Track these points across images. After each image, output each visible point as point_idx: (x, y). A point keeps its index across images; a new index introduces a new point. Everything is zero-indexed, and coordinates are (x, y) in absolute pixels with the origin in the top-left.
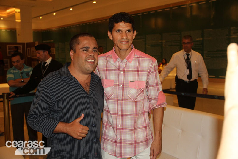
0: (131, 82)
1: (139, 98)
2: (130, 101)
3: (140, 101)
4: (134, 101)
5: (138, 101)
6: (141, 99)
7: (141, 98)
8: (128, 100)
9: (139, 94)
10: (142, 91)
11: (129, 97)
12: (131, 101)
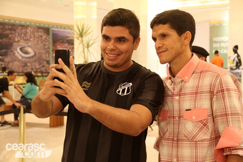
0: (187, 110)
1: (201, 136)
2: (186, 141)
3: (202, 141)
4: (193, 141)
5: (199, 141)
6: (205, 138)
7: (204, 136)
8: (184, 139)
9: (201, 129)
10: (205, 125)
11: (185, 135)
12: (188, 141)
